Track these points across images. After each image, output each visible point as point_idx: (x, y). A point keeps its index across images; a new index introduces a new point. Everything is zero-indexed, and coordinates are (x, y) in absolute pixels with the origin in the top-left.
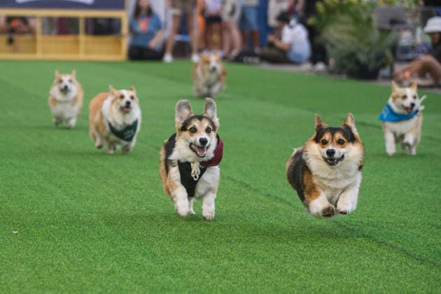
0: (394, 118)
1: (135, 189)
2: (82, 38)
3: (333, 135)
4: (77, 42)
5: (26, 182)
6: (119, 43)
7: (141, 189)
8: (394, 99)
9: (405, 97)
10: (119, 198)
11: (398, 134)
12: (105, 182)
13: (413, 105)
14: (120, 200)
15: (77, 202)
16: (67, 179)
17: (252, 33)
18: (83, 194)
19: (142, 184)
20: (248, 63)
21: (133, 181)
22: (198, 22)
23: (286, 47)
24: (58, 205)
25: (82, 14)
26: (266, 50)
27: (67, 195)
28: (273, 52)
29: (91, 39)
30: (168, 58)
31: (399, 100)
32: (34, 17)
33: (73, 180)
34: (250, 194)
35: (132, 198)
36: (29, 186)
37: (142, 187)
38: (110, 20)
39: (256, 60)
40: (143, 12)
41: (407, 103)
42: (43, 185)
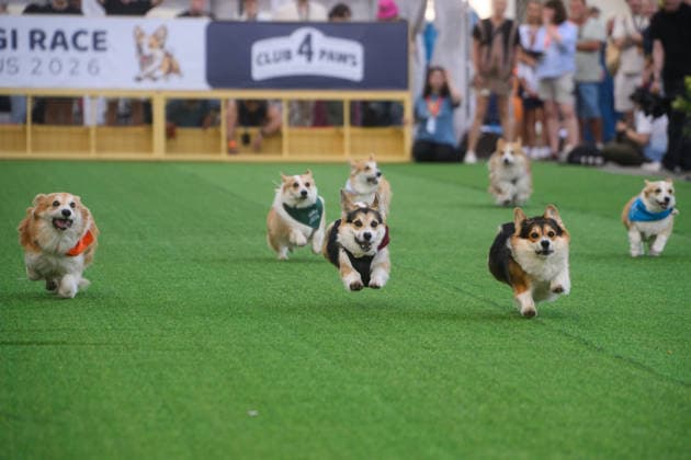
0: (644, 217)
1: (426, 348)
2: (347, 129)
3: (542, 228)
4: (341, 136)
5: (267, 340)
6: (401, 136)
7: (434, 349)
8: (647, 194)
9: (658, 191)
10: (403, 362)
11: (648, 235)
12: (382, 339)
13: (667, 200)
14: (402, 365)
15: (342, 367)
16: (328, 335)
17: (592, 121)
18: (351, 356)
19: (435, 341)
20: (587, 164)
21: (421, 336)
22: (513, 105)
23: (643, 140)
24: (315, 371)
25: (347, 96)
26: (613, 145)
27: (328, 358)
28: (623, 148)
29: (359, 131)
30: (470, 158)
31: (653, 195)
32: (277, 101)
33: (336, 335)
34: (591, 356)
35: (421, 362)
36: (272, 345)
37: (434, 345)
38: (387, 104)
39: (599, 160)
40: (436, 91)
41: (661, 198)
42: (291, 344)
